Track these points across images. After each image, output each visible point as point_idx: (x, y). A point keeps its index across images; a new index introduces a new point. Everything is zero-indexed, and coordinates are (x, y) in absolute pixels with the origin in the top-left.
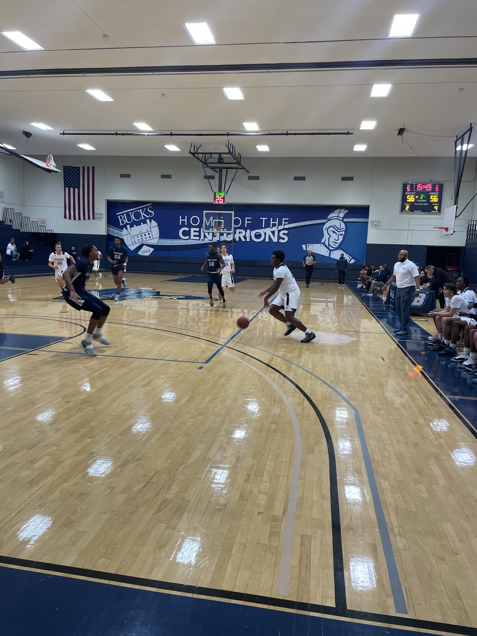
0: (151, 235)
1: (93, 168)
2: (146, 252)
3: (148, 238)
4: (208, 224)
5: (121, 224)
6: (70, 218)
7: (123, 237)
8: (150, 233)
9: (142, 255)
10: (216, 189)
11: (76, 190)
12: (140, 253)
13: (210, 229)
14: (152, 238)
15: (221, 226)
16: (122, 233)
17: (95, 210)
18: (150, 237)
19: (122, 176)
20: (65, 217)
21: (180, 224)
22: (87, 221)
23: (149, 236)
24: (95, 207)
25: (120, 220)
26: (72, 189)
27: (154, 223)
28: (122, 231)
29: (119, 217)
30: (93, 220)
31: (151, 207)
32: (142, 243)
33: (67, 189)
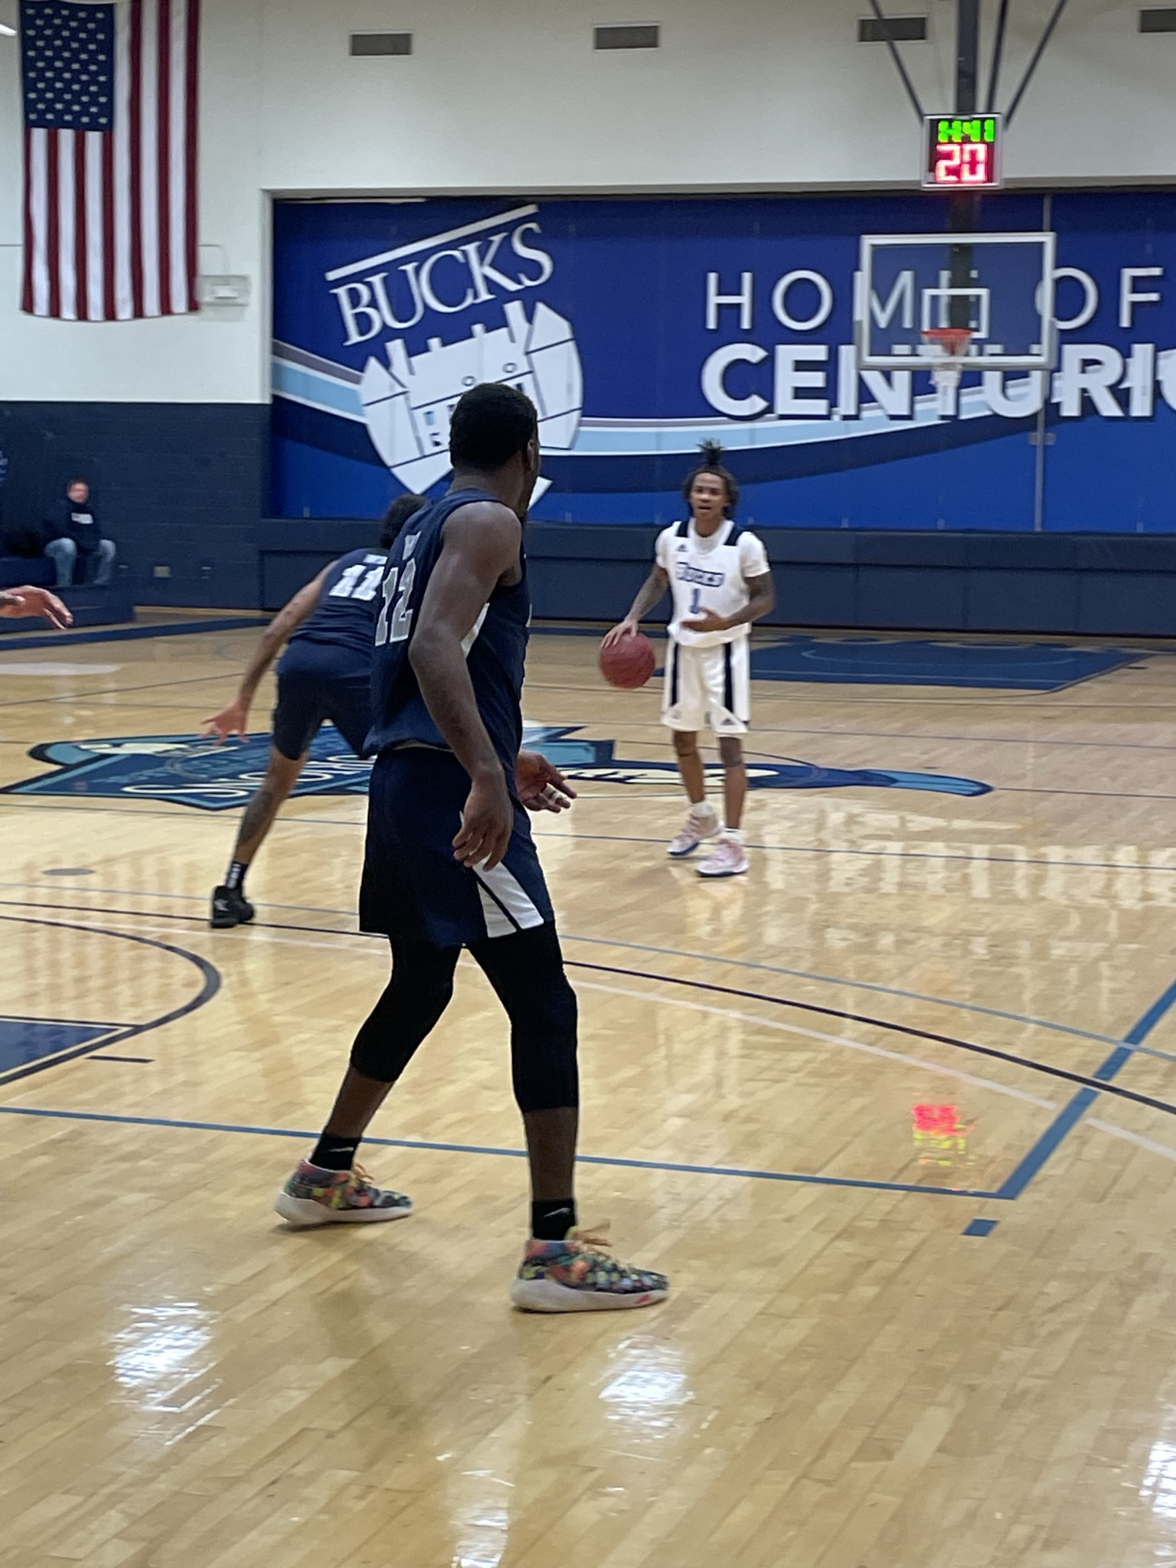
1: (192, 7)
4: (883, 320)
5: (355, 338)
6: (55, 311)
8: (525, 380)
10: (940, 100)
11: (94, 139)
13: (898, 349)
15: (973, 325)
16: (354, 394)
17: (204, 255)
19: (363, 45)
20: (28, 306)
21: (712, 324)
22: (154, 324)
24: (204, 235)
25: (348, 313)
26: (66, 137)
27: (551, 324)
28: (357, 381)
29: (342, 292)
30: (192, 318)
31: (533, 226)
33: (38, 135)
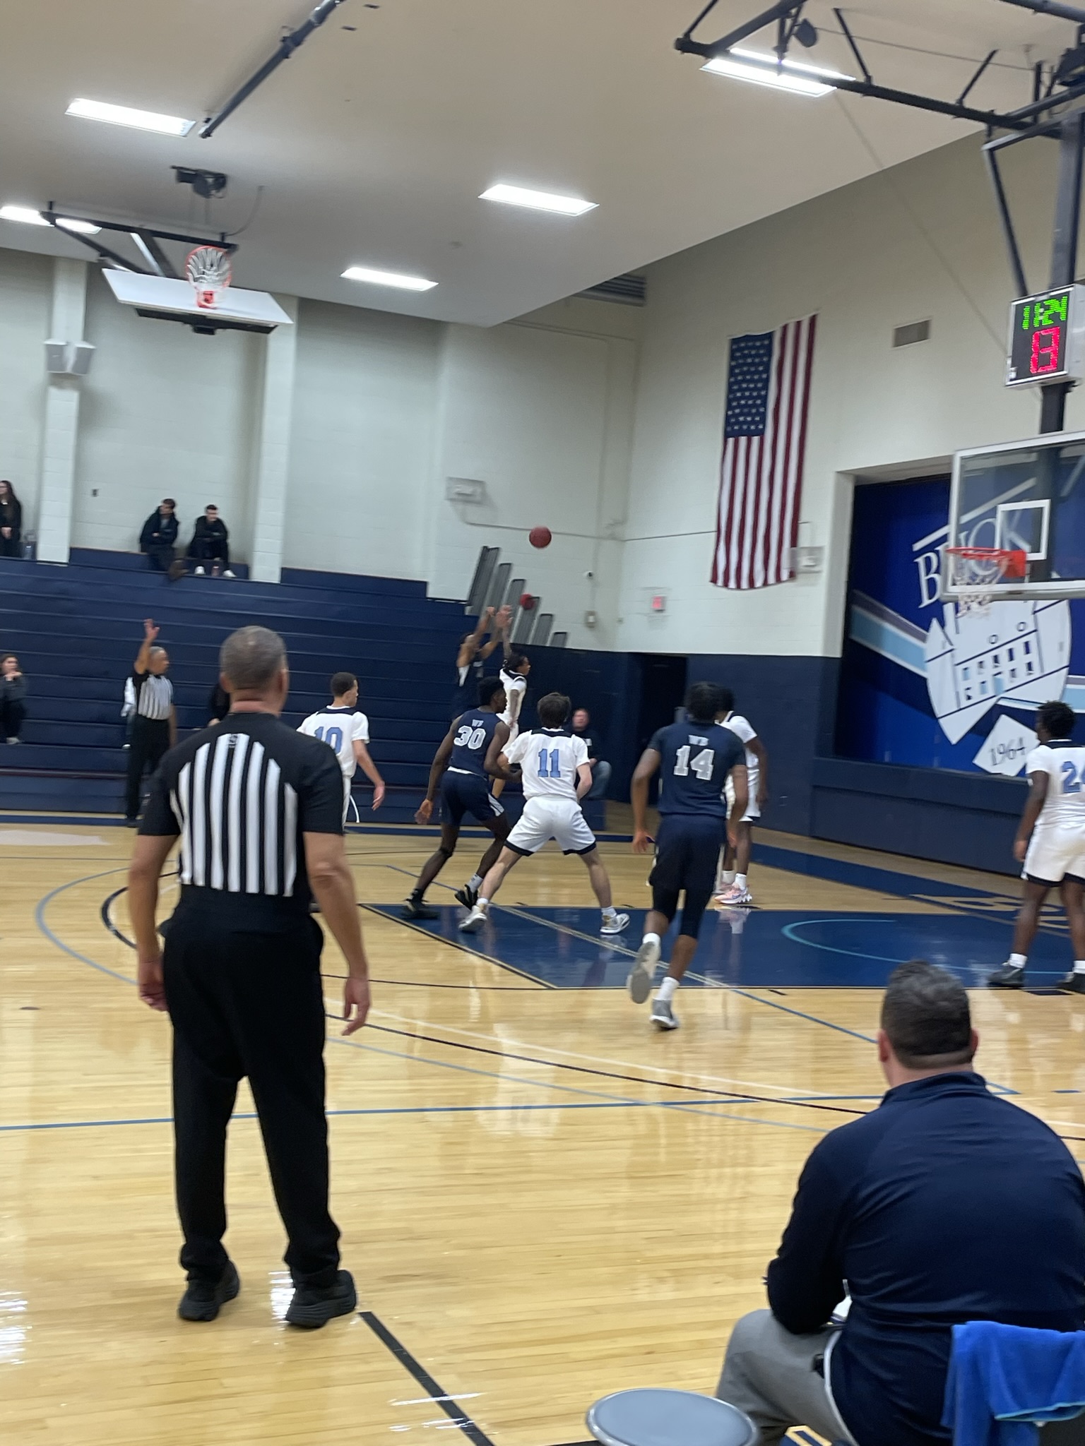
0: (1033, 657)
1: (813, 321)
2: (1007, 752)
3: (1022, 676)
5: (926, 601)
6: (726, 584)
7: (924, 669)
8: (1031, 638)
9: (993, 770)
11: (756, 440)
12: (983, 760)
14: (1036, 673)
16: (921, 652)
17: (802, 530)
18: (1029, 666)
19: (901, 336)
20: (714, 580)
23: (1029, 658)
24: (804, 515)
25: (924, 579)
26: (743, 440)
28: (923, 639)
29: (921, 560)
30: (790, 585)
32: (994, 700)
33: (731, 440)
